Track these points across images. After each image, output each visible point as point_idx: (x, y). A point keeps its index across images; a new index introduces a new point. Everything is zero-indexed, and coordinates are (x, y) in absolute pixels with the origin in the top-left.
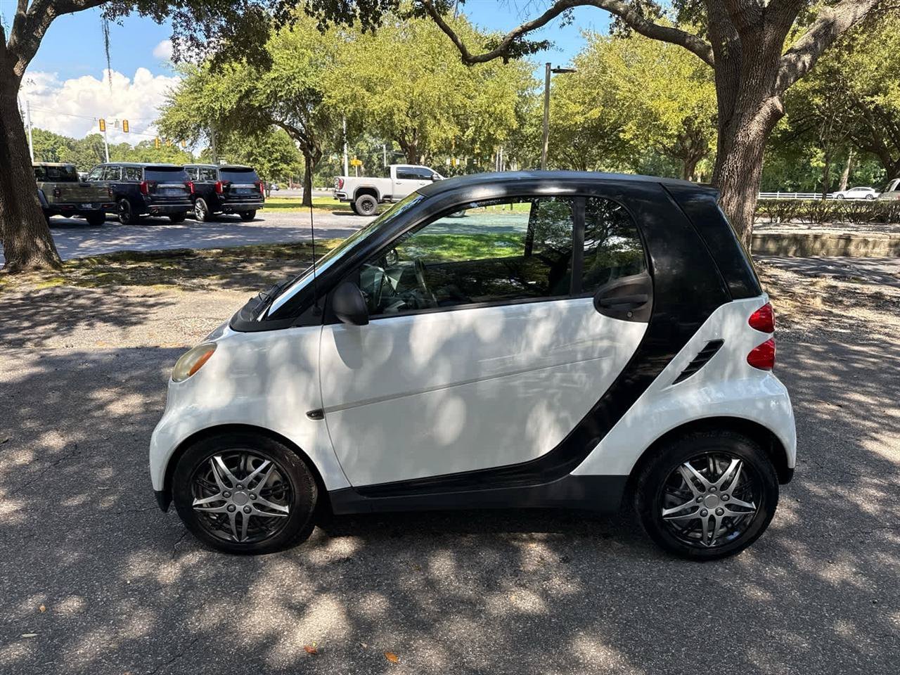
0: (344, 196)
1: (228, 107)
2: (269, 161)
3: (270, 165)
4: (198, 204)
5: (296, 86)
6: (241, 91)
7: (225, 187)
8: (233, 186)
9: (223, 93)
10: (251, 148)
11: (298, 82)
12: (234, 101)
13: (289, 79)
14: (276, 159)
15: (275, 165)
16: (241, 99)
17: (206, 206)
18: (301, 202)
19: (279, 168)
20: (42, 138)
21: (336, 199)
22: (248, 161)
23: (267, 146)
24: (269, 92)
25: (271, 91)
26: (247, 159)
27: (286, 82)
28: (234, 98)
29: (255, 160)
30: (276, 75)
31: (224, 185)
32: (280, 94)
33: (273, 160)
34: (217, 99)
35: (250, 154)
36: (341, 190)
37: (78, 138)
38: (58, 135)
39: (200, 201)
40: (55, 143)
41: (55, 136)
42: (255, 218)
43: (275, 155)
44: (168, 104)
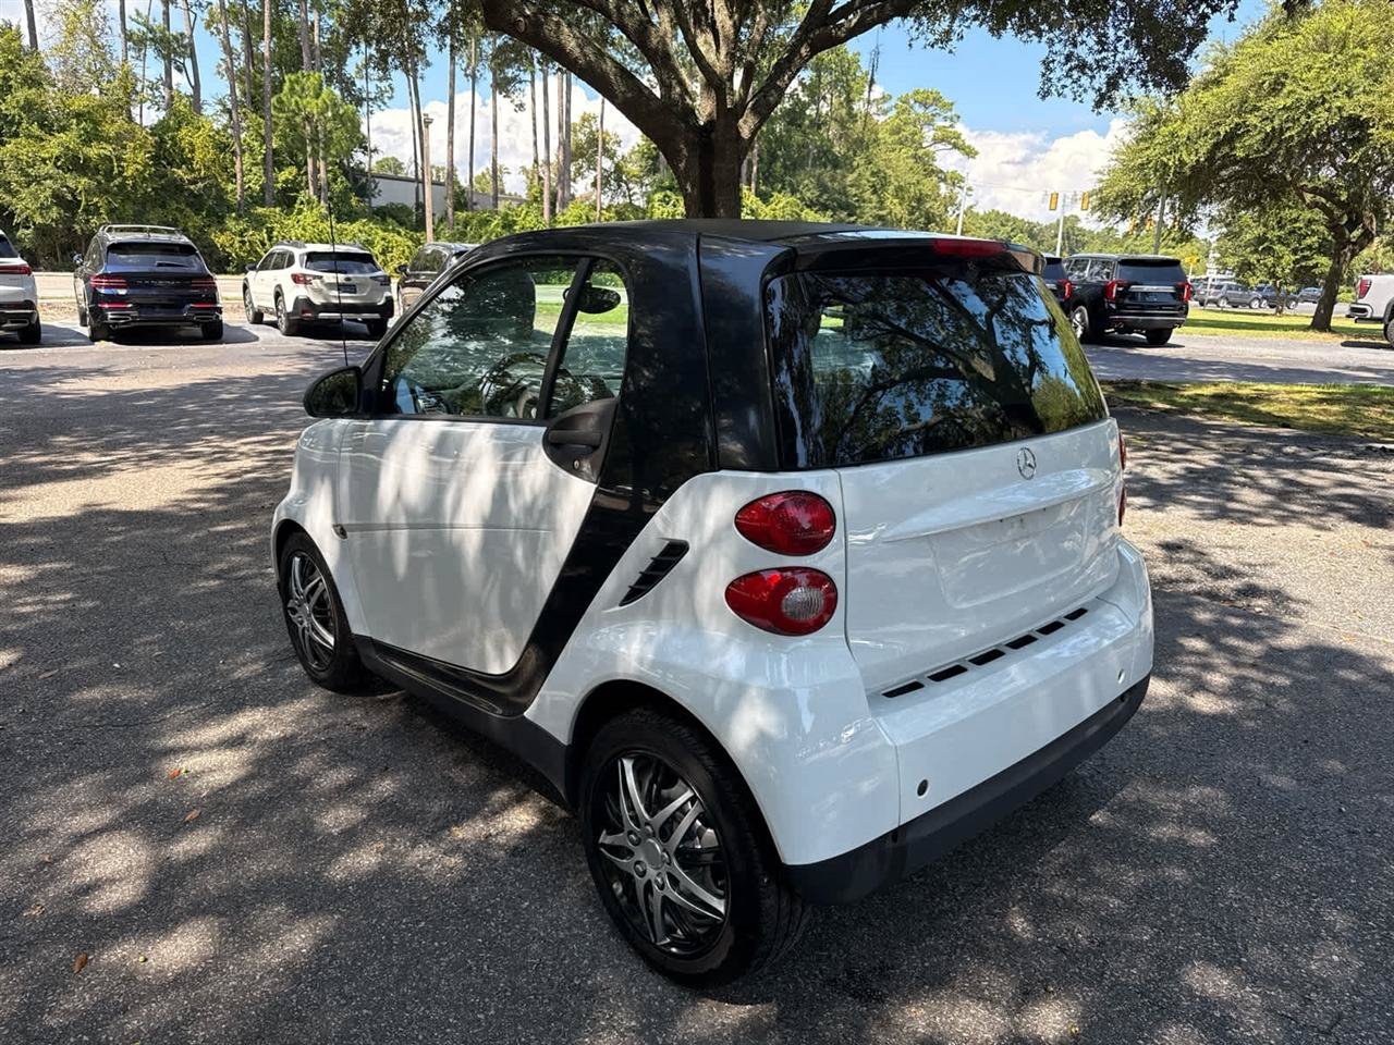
0: (1364, 311)
1: (1190, 160)
2: (1295, 252)
3: (1293, 258)
4: (1078, 316)
5: (1321, 117)
6: (1219, 133)
7: (1121, 289)
8: (1134, 288)
9: (1188, 138)
10: (1264, 229)
11: (1329, 110)
12: (1203, 151)
13: (1312, 106)
14: (1310, 247)
15: (1305, 258)
16: (1217, 146)
17: (1087, 319)
18: (1309, 322)
19: (1311, 263)
20: (998, 224)
21: (1348, 316)
22: (1256, 251)
23: (1297, 225)
24: (1268, 129)
25: (1273, 129)
26: (1253, 248)
27: (1304, 112)
28: (1204, 147)
29: (1269, 250)
30: (1289, 102)
31: (1119, 286)
32: (1287, 134)
33: (1302, 251)
34: (1175, 149)
35: (1261, 240)
36: (1360, 301)
37: (1044, 222)
38: (1020, 218)
39: (1081, 311)
40: (1012, 230)
41: (1015, 220)
42: (1170, 341)
43: (1308, 241)
44: (1113, 163)
